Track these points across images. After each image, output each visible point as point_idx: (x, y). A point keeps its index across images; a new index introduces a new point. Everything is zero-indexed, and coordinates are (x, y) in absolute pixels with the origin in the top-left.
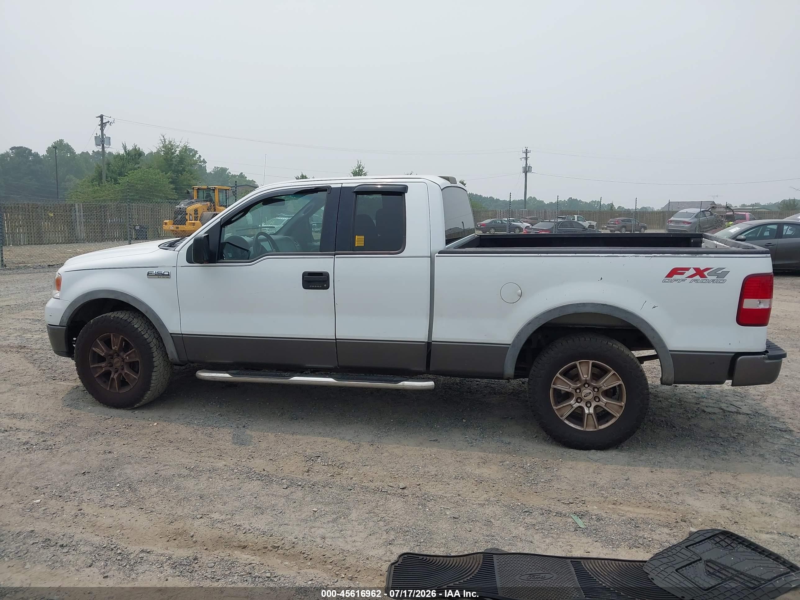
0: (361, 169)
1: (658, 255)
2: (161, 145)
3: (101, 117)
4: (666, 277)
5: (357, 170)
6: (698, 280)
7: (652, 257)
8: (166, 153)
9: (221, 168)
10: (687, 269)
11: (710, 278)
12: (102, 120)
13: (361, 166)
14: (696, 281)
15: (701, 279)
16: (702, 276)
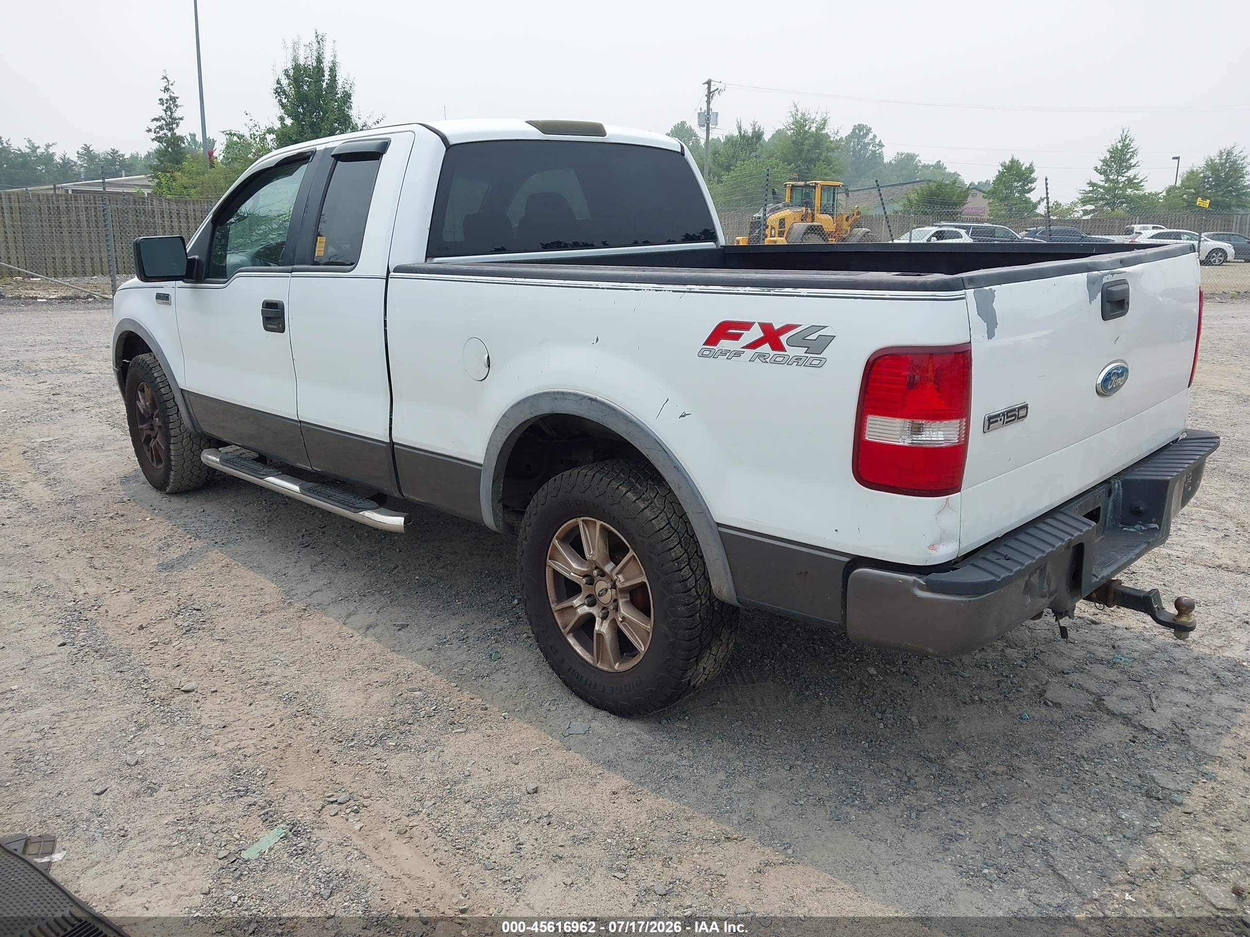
0: (1128, 144)
1: (697, 288)
2: (791, 120)
3: (709, 83)
4: (706, 343)
5: (1119, 145)
6: (767, 356)
7: (684, 292)
8: (798, 133)
9: (907, 154)
10: (747, 326)
11: (792, 352)
12: (709, 88)
13: (1128, 139)
14: (763, 357)
15: (773, 353)
16: (777, 346)
